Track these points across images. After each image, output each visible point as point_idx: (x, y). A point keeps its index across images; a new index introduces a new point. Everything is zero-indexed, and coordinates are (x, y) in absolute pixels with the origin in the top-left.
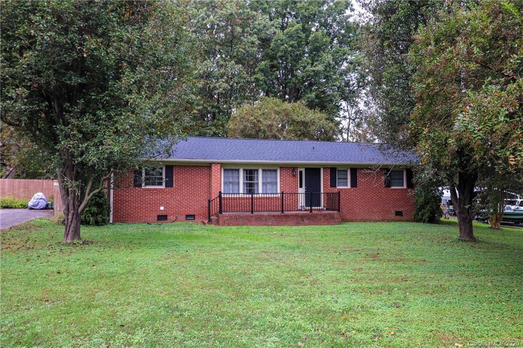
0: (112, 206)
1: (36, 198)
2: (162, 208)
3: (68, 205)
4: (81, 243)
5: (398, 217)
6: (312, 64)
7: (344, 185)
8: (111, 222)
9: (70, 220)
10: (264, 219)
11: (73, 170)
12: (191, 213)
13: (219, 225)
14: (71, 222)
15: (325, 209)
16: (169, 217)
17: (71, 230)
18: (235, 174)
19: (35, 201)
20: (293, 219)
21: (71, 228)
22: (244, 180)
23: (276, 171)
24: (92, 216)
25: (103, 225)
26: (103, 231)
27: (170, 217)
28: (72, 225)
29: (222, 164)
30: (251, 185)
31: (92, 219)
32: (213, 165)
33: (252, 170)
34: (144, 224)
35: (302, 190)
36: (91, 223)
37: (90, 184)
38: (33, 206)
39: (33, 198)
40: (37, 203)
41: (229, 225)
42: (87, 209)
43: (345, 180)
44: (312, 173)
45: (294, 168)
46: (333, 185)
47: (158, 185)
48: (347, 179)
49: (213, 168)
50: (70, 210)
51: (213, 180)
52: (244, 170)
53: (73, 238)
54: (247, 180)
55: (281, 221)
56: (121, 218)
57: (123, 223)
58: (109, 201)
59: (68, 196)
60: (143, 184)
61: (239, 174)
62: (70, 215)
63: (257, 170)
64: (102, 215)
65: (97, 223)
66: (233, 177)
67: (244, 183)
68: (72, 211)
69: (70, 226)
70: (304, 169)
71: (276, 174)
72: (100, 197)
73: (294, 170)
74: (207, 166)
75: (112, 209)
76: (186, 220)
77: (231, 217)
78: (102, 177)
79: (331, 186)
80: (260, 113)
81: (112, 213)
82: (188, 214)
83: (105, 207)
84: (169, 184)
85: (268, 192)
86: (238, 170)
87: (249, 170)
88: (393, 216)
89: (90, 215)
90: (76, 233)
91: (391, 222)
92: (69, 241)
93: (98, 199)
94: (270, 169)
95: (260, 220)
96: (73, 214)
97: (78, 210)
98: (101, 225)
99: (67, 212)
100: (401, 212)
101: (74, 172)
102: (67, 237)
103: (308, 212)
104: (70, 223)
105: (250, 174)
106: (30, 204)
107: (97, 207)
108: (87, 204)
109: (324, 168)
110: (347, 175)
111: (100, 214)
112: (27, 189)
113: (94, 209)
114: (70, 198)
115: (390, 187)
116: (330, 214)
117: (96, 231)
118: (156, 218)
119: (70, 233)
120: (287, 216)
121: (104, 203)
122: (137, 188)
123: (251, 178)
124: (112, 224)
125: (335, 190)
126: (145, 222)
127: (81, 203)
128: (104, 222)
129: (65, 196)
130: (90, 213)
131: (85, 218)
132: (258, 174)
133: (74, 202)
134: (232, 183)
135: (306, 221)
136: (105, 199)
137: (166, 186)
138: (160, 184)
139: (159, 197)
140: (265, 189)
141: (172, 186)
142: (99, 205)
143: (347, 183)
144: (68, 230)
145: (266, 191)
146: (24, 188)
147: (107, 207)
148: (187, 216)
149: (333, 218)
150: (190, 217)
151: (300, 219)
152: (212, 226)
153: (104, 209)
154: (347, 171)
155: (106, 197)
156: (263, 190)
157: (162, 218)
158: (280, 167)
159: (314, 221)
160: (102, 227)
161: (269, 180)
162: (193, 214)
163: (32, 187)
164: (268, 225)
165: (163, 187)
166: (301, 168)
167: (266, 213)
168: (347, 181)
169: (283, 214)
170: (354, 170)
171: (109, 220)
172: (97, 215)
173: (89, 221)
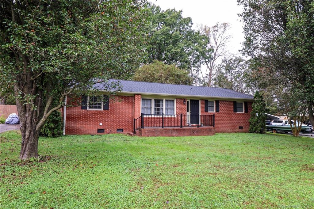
0: (65, 122)
1: (11, 117)
2: (101, 124)
3: (25, 122)
4: (38, 160)
5: (241, 130)
6: (174, 48)
7: (211, 111)
8: (64, 134)
9: (26, 137)
10: (170, 131)
11: (32, 88)
12: (120, 128)
13: (141, 136)
14: (28, 139)
15: (202, 125)
16: (105, 131)
17: (27, 147)
18: (149, 102)
19: (10, 118)
20: (188, 132)
21: (28, 145)
22: (154, 106)
23: (173, 101)
24: (50, 130)
25: (58, 137)
26: (59, 142)
27: (107, 131)
28: (30, 142)
29: (142, 95)
30: (158, 109)
31: (49, 132)
32: (136, 96)
33: (159, 100)
34: (88, 136)
35: (189, 113)
36: (49, 136)
37: (49, 101)
38: (9, 122)
39: (9, 117)
40: (11, 120)
41: (148, 136)
42: (46, 125)
43: (212, 108)
44: (195, 102)
45: (185, 99)
46: (206, 110)
47: (98, 108)
48: (213, 107)
49: (136, 97)
50: (27, 127)
51: (136, 106)
52: (154, 100)
53: (30, 155)
54: (156, 106)
55: (181, 133)
56: (71, 131)
57: (73, 135)
58: (63, 119)
59: (26, 113)
60: (88, 108)
61: (151, 102)
62: (27, 132)
63: (162, 100)
64: (58, 129)
65: (54, 136)
66: (147, 104)
67: (154, 108)
68: (29, 129)
69: (27, 144)
70: (190, 100)
71: (174, 103)
72: (57, 116)
73: (184, 101)
74: (131, 97)
75: (65, 125)
76: (117, 132)
77: (150, 130)
78: (63, 94)
79: (205, 111)
80: (154, 69)
81: (64, 127)
82: (119, 128)
83: (60, 123)
84: (106, 108)
85: (168, 114)
86: (151, 100)
87: (158, 100)
88: (238, 129)
89: (48, 130)
90: (34, 150)
91: (237, 133)
92: (25, 159)
93: (55, 117)
94: (170, 100)
95: (168, 133)
96: (31, 131)
97: (36, 127)
98: (57, 137)
99: (24, 129)
100: (242, 127)
101: (33, 90)
102: (23, 154)
103: (196, 127)
104: (26, 140)
105: (158, 102)
106: (7, 121)
107: (54, 123)
108: (46, 121)
109: (201, 100)
110: (213, 105)
111: (56, 128)
112: (6, 111)
113: (52, 125)
114: (27, 115)
115: (236, 112)
116: (209, 129)
117: (53, 142)
118: (97, 131)
119: (26, 150)
120: (184, 130)
121: (60, 121)
122: (84, 110)
123: (159, 105)
124: (65, 135)
125: (207, 113)
126: (89, 134)
127: (39, 120)
128: (59, 135)
129: (23, 113)
130: (49, 128)
131: (44, 132)
132: (163, 102)
133: (31, 119)
134: (147, 108)
135: (196, 133)
136: (60, 118)
137: (104, 109)
138: (100, 108)
139: (99, 116)
140: (166, 112)
141: (108, 109)
142: (56, 122)
143: (213, 109)
144: (24, 147)
145: (167, 113)
146: (4, 110)
147: (61, 123)
148: (118, 130)
149: (211, 131)
150: (120, 130)
151: (192, 132)
152: (137, 137)
153: (59, 125)
154: (213, 102)
155: (61, 116)
156: (166, 113)
157: (101, 131)
158: (176, 99)
159: (200, 133)
160: (57, 138)
161: (169, 107)
162: (122, 128)
163: (9, 110)
164: (173, 136)
165: (102, 109)
166: (188, 99)
167: (171, 128)
168: (213, 108)
169: (182, 129)
170: (218, 102)
171: (63, 133)
172: (54, 129)
173: (47, 134)
